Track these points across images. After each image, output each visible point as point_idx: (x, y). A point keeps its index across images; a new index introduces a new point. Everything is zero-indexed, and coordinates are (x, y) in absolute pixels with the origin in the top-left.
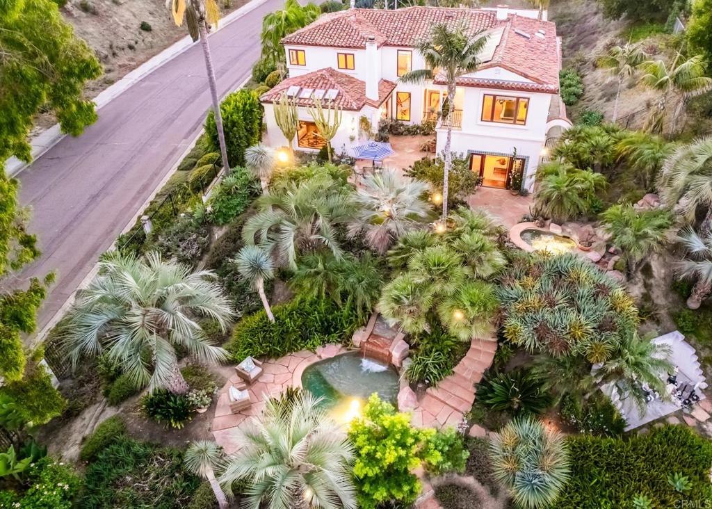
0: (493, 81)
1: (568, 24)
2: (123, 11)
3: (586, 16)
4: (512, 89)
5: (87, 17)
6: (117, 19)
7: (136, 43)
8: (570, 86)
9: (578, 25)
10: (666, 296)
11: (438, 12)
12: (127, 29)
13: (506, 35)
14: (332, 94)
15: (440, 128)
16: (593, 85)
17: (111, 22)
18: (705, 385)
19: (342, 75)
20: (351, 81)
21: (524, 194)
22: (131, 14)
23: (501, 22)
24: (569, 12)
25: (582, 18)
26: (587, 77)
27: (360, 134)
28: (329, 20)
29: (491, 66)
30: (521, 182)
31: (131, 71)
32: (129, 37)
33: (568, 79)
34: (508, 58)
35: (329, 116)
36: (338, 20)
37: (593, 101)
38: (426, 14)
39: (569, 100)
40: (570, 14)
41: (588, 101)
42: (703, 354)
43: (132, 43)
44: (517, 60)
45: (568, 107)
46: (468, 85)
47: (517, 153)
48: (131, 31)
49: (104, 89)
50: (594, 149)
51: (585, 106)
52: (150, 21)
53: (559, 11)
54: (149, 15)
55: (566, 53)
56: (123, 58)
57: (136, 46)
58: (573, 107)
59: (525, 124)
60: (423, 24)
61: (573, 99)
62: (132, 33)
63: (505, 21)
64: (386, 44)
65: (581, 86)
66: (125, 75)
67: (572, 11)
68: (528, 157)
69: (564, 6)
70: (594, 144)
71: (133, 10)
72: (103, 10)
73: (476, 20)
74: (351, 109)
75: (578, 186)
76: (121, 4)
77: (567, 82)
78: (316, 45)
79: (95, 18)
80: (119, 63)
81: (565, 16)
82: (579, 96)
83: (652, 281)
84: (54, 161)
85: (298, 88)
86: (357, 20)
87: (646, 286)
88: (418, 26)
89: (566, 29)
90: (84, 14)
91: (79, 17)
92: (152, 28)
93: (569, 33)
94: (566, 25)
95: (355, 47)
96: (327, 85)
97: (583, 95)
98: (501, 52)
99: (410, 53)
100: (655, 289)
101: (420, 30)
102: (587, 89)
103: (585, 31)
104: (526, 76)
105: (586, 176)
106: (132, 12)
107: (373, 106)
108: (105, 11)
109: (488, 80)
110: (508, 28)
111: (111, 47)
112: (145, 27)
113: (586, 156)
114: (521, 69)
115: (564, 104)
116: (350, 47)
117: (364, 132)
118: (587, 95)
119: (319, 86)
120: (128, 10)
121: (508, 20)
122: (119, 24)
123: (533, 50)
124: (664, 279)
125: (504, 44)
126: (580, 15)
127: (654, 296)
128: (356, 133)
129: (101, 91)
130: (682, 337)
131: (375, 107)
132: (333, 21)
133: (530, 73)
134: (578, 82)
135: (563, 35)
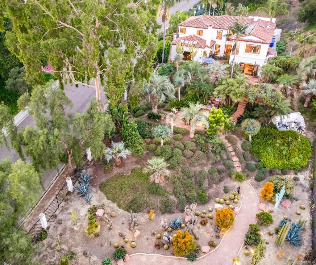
0: (250, 40)
4: (256, 42)
9: (289, 25)
10: (298, 104)
11: (233, 18)
13: (256, 26)
14: (195, 43)
15: (231, 54)
16: (289, 47)
18: (305, 127)
19: (198, 37)
20: (201, 39)
21: (257, 77)
23: (255, 22)
24: (286, 19)
25: (292, 22)
26: (288, 44)
28: (195, 19)
29: (250, 35)
30: (257, 73)
34: (255, 33)
35: (194, 50)
36: (198, 19)
39: (279, 52)
41: (286, 52)
42: (306, 119)
44: (259, 34)
46: (242, 41)
47: (256, 64)
59: (259, 54)
60: (227, 21)
61: (281, 51)
63: (257, 22)
64: (214, 28)
68: (260, 65)
69: (284, 17)
73: (246, 21)
74: (202, 48)
77: (279, 45)
78: (190, 27)
81: (284, 21)
83: (294, 99)
85: (184, 40)
86: (204, 19)
87: (291, 100)
89: (284, 26)
93: (285, 28)
94: (285, 24)
95: (204, 28)
96: (193, 40)
97: (284, 50)
98: (253, 31)
100: (294, 101)
105: (276, 68)
107: (208, 48)
109: (248, 39)
110: (257, 24)
114: (259, 36)
115: (277, 53)
116: (202, 28)
117: (204, 56)
119: (191, 40)
121: (258, 21)
123: (264, 31)
124: (298, 99)
125: (255, 29)
127: (294, 103)
128: (202, 56)
130: (300, 113)
132: (196, 19)
133: (262, 38)
134: (284, 46)
135: (283, 28)
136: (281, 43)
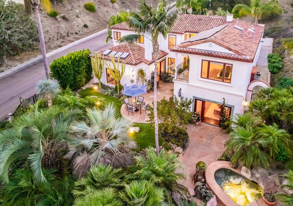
0: (208, 51)
1: (277, 32)
2: (79, 20)
3: (288, 28)
5: (64, 21)
6: (75, 23)
7: (79, 32)
8: (274, 62)
9: (283, 33)
11: (195, 17)
12: (78, 26)
14: (125, 55)
15: (176, 80)
16: (289, 63)
17: (73, 23)
20: (140, 49)
22: (82, 21)
23: (229, 22)
24: (278, 26)
25: (285, 29)
26: (286, 58)
27: (138, 79)
31: (71, 42)
32: (77, 29)
33: (274, 58)
37: (289, 72)
38: (189, 18)
39: (273, 71)
40: (279, 28)
41: (285, 72)
43: (78, 32)
44: (227, 39)
45: (272, 74)
46: (191, 53)
47: (226, 103)
48: (79, 27)
49: (56, 49)
50: (281, 107)
51: (283, 75)
52: (89, 24)
53: (273, 26)
54: (89, 22)
55: (275, 46)
56: (71, 38)
57: (78, 33)
58: (275, 75)
59: (230, 83)
60: (185, 22)
61: (275, 70)
62: (79, 28)
63: (231, 22)
65: (281, 63)
66: (68, 44)
67: (280, 26)
68: (233, 106)
69: (275, 24)
70: (281, 103)
71: (83, 20)
72: (71, 19)
73: (215, 21)
75: (261, 141)
76: (79, 17)
77: (273, 60)
78: (126, 29)
79: (67, 22)
80: (68, 39)
81: (276, 28)
82: (280, 69)
84: (12, 78)
85: (110, 51)
88: (182, 23)
89: (276, 34)
90: (63, 20)
91: (60, 21)
92: (89, 26)
93: (278, 36)
94: (276, 32)
96: (125, 50)
97: (282, 68)
98: (217, 34)
99: (175, 37)
101: (183, 25)
102: (286, 64)
103: (287, 35)
104: (230, 49)
105: (271, 131)
106: (82, 20)
107: (146, 64)
108: (72, 20)
109: (205, 50)
111: (68, 33)
112: (86, 26)
113: (274, 112)
114: (226, 44)
115: (270, 73)
117: (140, 78)
118: (285, 69)
119: (121, 50)
120: (81, 19)
121: (233, 22)
122: (75, 25)
125: (222, 31)
126: (284, 28)
128: (135, 78)
129: (54, 50)
131: (148, 64)
134: (280, 61)
135: (274, 37)
136: (274, 57)
